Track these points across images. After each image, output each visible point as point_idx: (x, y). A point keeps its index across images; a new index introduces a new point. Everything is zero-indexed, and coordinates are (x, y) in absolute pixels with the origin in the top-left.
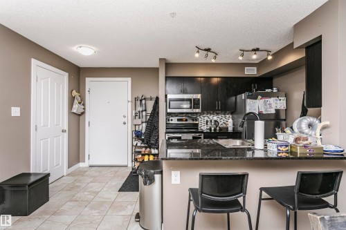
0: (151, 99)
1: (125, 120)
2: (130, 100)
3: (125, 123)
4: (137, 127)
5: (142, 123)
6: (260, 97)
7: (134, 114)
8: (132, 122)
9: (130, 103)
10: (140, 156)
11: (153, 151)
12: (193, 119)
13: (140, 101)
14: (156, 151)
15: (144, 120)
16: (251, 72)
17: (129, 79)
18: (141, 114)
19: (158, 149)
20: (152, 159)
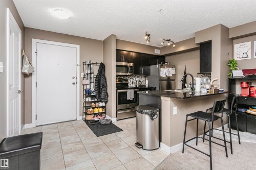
0: (96, 64)
1: (74, 81)
2: (79, 64)
3: (74, 84)
4: (85, 87)
5: (91, 83)
6: (166, 67)
7: (82, 76)
8: (81, 82)
9: (79, 66)
10: (91, 109)
11: (101, 104)
12: (125, 80)
13: (88, 65)
14: (104, 104)
15: (92, 81)
16: (157, 52)
17: (78, 46)
18: (89, 75)
19: (106, 103)
20: (101, 110)
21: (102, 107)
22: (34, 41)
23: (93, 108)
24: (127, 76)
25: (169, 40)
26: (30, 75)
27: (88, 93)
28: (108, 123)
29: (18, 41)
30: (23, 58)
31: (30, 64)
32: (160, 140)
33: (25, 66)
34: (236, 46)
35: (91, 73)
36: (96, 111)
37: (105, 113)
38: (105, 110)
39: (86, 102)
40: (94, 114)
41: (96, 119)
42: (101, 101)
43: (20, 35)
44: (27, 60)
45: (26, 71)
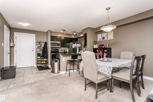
0: (43, 42)
1: (33, 49)
3: (33, 51)
4: (38, 52)
5: (40, 50)
6: (75, 43)
7: (36, 48)
8: (36, 50)
9: (35, 43)
10: (40, 62)
11: (45, 60)
12: (57, 49)
13: (39, 43)
14: (46, 60)
15: (41, 49)
16: (73, 37)
17: (35, 35)
18: (39, 47)
19: (47, 59)
20: (44, 62)
21: (45, 61)
22: (15, 33)
23: (41, 61)
24: (58, 47)
25: (75, 32)
26: (13, 47)
27: (39, 55)
28: (47, 67)
29: (8, 34)
30: (10, 40)
31: (13, 42)
32: (59, 70)
33: (11, 44)
34: (98, 35)
35: (40, 46)
36: (42, 62)
37: (47, 63)
38: (47, 62)
39: (37, 58)
40: (41, 64)
41: (42, 66)
42: (44, 58)
43: (9, 32)
44: (12, 41)
45: (12, 46)
